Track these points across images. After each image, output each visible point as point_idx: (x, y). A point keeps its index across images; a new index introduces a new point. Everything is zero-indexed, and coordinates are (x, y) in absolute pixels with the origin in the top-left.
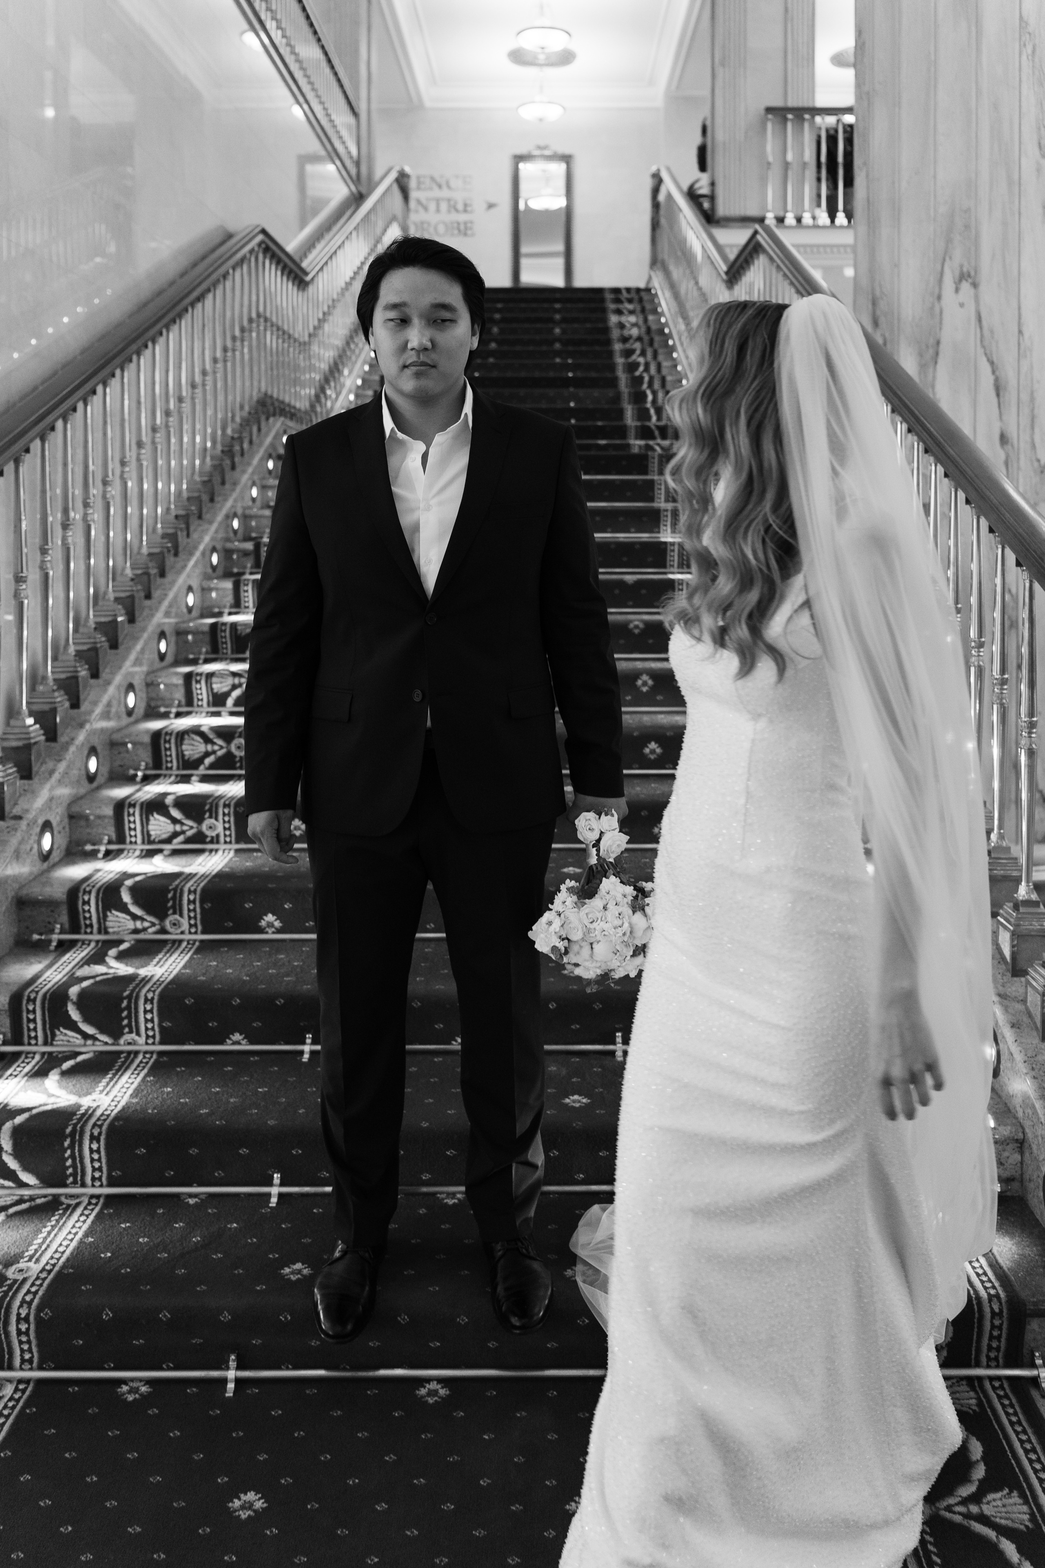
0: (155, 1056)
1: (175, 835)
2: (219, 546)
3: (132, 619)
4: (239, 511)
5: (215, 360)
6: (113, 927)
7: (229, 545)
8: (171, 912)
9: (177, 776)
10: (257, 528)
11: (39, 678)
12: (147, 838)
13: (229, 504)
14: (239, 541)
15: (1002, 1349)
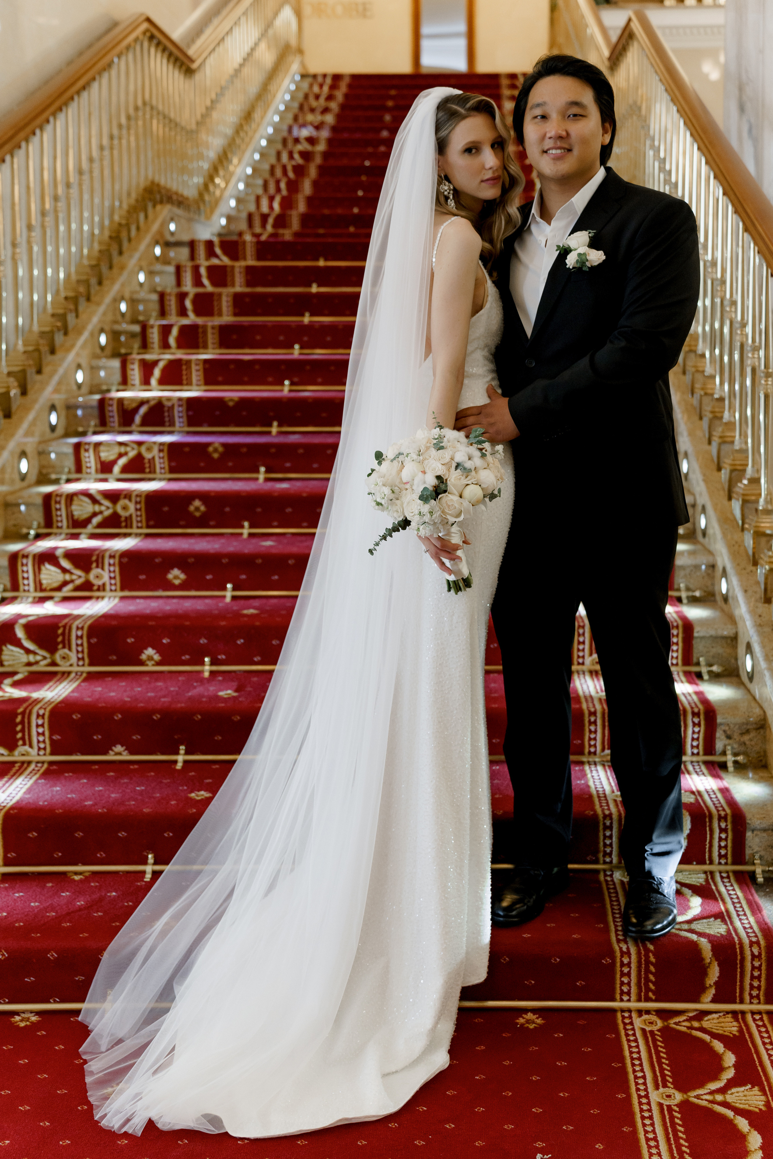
0: (46, 766)
1: (65, 583)
2: (107, 328)
3: (24, 392)
4: (127, 295)
5: (101, 148)
6: (8, 661)
7: (117, 327)
8: (60, 646)
9: (67, 534)
10: (145, 312)
12: (39, 586)
13: (116, 287)
14: (127, 323)
15: (763, 988)
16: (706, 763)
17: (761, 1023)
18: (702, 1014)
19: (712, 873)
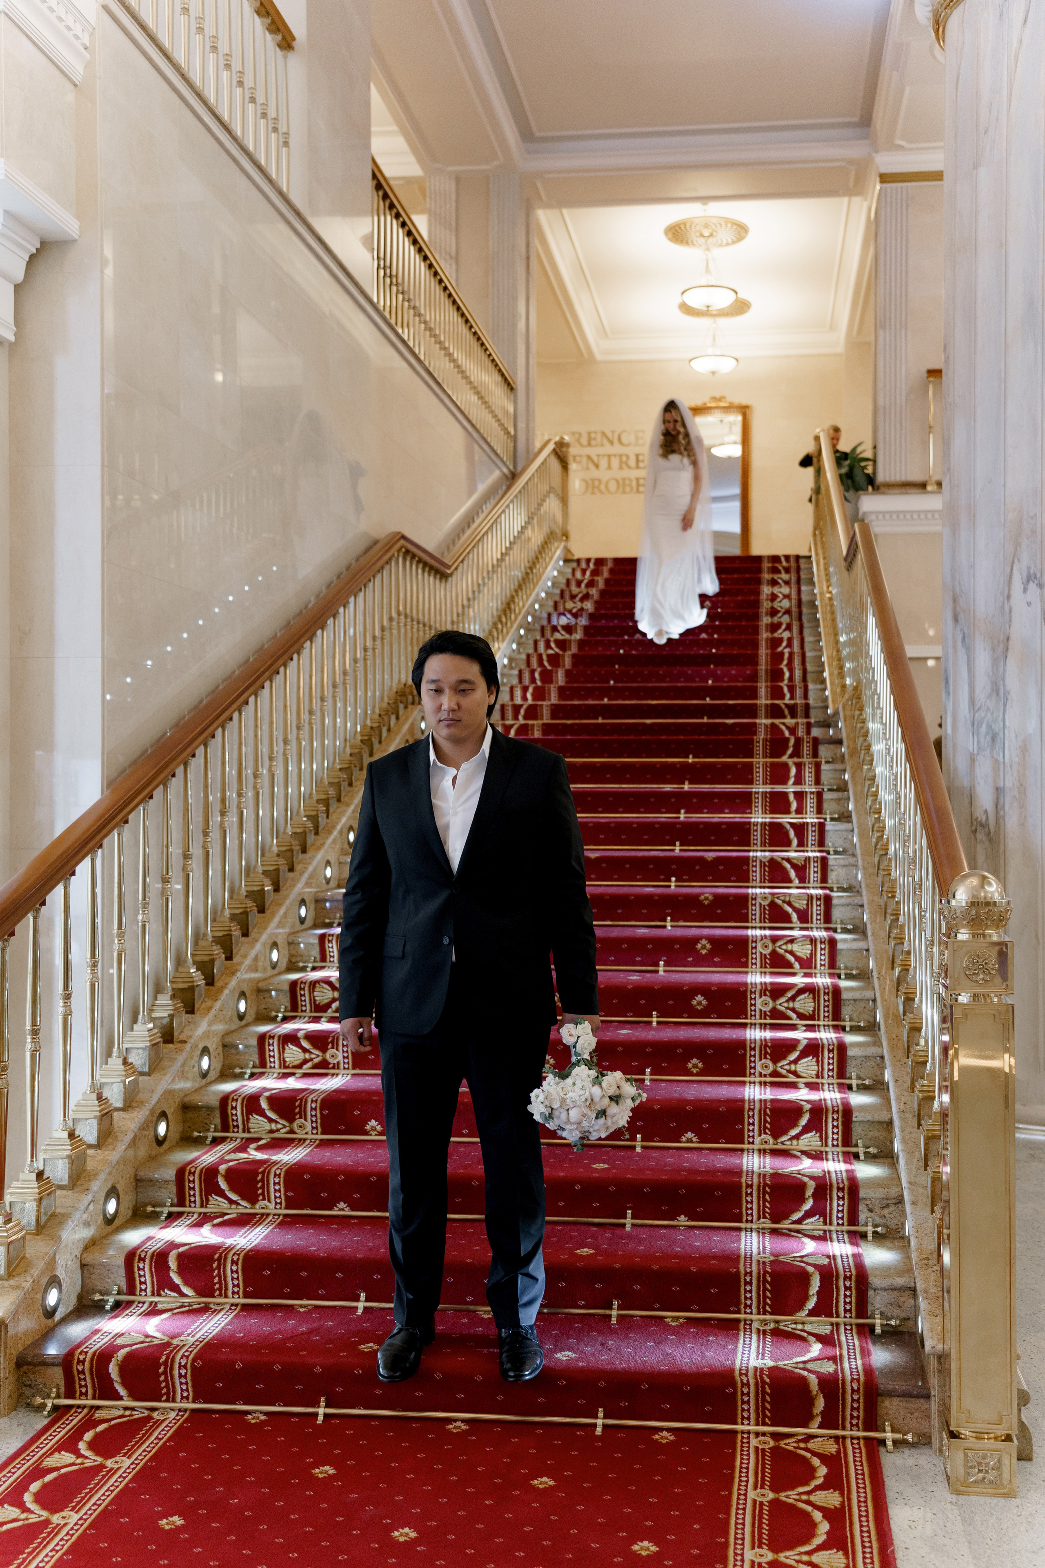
0: (281, 1218)
1: (305, 1061)
3: (277, 889)
6: (254, 1128)
8: (298, 1116)
9: (310, 1017)
11: (201, 936)
12: (283, 1064)
15: (861, 1418)
16: (849, 1232)
17: (857, 1446)
18: (810, 1437)
19: (838, 1325)
